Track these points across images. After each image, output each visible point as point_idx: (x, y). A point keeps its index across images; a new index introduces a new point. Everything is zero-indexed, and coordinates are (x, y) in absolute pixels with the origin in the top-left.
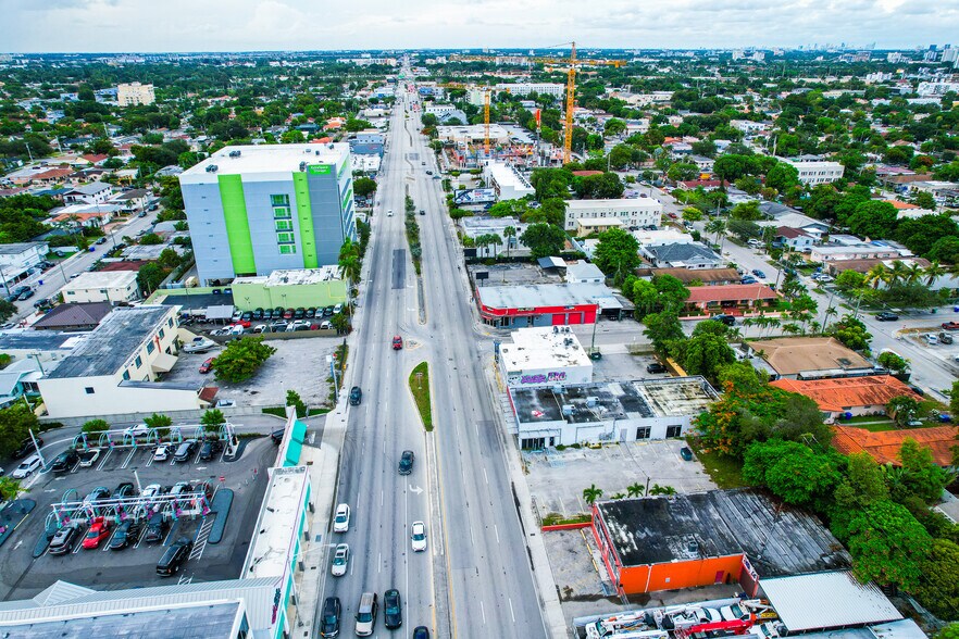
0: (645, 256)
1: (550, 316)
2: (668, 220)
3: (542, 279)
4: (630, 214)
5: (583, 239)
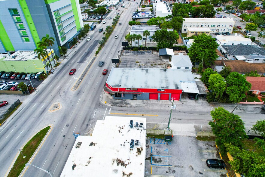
0: (221, 51)
1: (148, 94)
2: (237, 30)
3: (159, 62)
4: (216, 26)
5: (188, 39)
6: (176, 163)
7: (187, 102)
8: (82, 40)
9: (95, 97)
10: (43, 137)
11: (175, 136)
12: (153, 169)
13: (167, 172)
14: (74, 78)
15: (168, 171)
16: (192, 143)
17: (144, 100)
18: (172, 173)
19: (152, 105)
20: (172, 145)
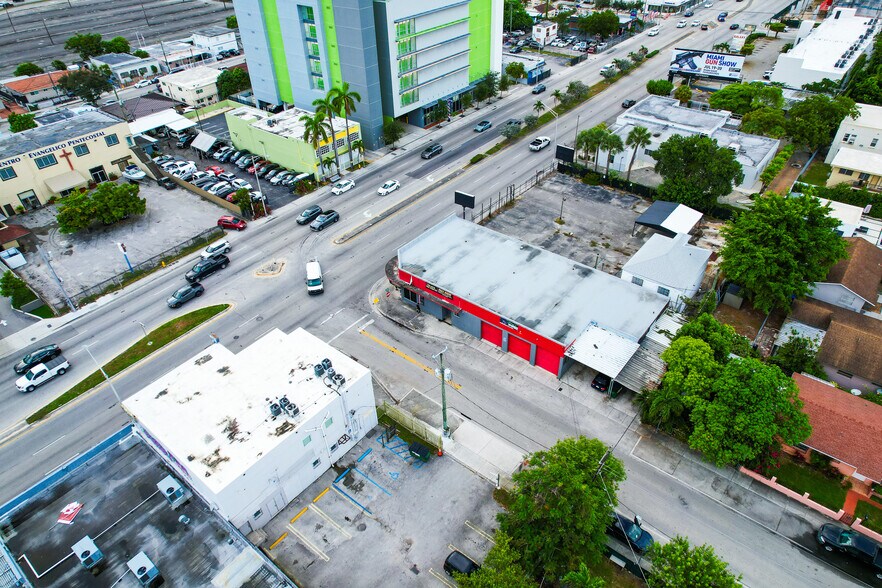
3: (626, 241)
6: (384, 515)
7: (575, 392)
8: (477, 109)
9: (366, 278)
10: (202, 320)
11: (451, 456)
12: (326, 495)
13: (347, 519)
14: (365, 213)
15: (352, 518)
16: (471, 495)
17: (467, 335)
18: (354, 528)
19: (476, 355)
20: (420, 471)
